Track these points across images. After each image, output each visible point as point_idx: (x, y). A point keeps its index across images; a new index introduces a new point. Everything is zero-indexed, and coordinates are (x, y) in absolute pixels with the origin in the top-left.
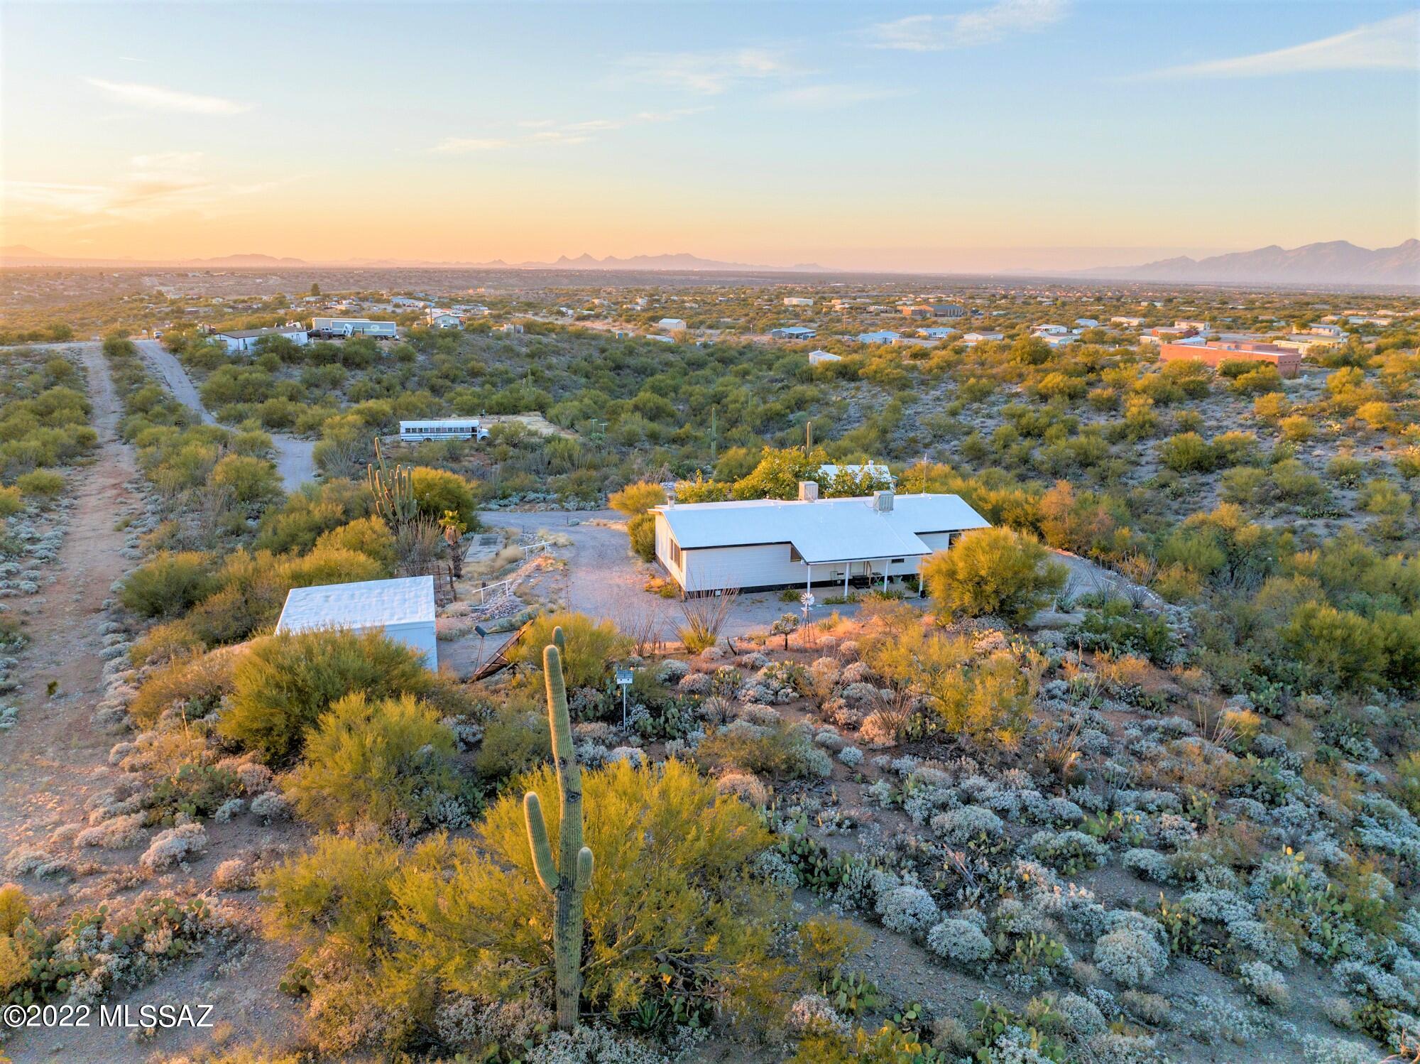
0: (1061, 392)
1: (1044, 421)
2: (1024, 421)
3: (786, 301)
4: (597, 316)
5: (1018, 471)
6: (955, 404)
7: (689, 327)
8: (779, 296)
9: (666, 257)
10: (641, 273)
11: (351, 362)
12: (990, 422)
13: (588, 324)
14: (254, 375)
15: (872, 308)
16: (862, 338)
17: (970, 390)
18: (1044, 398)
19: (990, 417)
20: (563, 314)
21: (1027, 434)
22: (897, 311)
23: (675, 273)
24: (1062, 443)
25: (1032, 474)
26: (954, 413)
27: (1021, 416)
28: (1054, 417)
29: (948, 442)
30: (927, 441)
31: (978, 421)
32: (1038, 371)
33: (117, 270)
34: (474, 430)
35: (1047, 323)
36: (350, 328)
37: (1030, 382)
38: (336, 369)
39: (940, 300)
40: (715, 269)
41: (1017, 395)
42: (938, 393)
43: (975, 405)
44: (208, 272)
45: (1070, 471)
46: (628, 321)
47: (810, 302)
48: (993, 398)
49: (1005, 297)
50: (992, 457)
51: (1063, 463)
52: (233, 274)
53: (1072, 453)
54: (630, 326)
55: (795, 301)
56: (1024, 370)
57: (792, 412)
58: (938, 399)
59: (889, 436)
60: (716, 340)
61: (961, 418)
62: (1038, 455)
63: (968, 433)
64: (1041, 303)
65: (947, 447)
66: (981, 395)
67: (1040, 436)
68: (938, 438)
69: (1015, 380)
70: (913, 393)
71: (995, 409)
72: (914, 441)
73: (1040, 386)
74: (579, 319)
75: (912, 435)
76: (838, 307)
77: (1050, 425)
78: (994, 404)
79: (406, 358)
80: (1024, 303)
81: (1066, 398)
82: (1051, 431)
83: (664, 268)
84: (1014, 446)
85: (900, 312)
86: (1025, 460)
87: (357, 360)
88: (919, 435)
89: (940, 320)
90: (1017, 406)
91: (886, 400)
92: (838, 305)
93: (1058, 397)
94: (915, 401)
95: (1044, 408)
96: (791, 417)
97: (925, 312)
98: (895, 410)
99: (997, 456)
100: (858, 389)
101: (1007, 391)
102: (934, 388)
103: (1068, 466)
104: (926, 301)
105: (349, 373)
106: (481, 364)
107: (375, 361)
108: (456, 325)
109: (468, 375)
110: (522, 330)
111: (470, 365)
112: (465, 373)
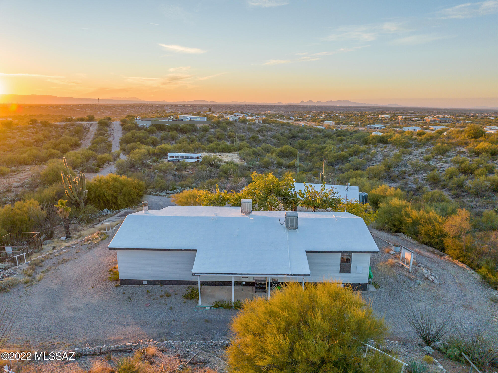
0: (487, 151)
1: (474, 165)
2: (463, 165)
3: (380, 116)
4: (303, 120)
5: (455, 192)
6: (430, 155)
7: (336, 124)
8: (378, 115)
9: (339, 101)
10: (328, 106)
11: (182, 131)
12: (446, 165)
13: (298, 122)
14: (141, 134)
15: (414, 119)
16: (404, 129)
17: (438, 149)
18: (477, 154)
19: (446, 162)
20: (291, 119)
21: (465, 172)
22: (424, 120)
23: (342, 107)
24: (482, 178)
25: (463, 194)
26: (428, 160)
27: (462, 163)
28: (481, 164)
29: (422, 174)
30: (410, 173)
31: (439, 164)
32: (476, 141)
33: (157, 104)
34: (198, 158)
35: (490, 125)
36: (189, 118)
37: (470, 146)
38: (174, 133)
39: (444, 117)
40: (357, 105)
41: (463, 152)
42: (423, 150)
43: (439, 157)
44: (184, 105)
45: (487, 193)
46: (313, 122)
47: (389, 116)
48: (450, 154)
49: (473, 116)
50: (443, 183)
51: (483, 189)
52: (192, 106)
53: (488, 184)
54: (313, 123)
55: (383, 116)
56: (468, 140)
57: (352, 156)
58: (422, 153)
59: (392, 169)
60: (344, 129)
61: (431, 163)
62: (469, 183)
63: (432, 170)
64: (489, 118)
65: (420, 176)
66: (443, 152)
67: (471, 173)
68: (416, 171)
69: (463, 145)
70: (410, 150)
71: (450, 159)
72: (404, 172)
73: (476, 148)
74: (296, 121)
75: (404, 169)
76: (400, 118)
77: (478, 168)
78: (450, 156)
79: (205, 130)
80: (481, 118)
81: (489, 154)
82: (477, 172)
83: (338, 105)
84: (455, 178)
85: (425, 120)
86: (460, 186)
87: (185, 130)
88: (407, 169)
89: (442, 124)
90: (462, 157)
91: (397, 152)
92: (400, 117)
93: (484, 154)
94: (411, 153)
95: (476, 159)
96: (350, 158)
97: (436, 121)
98: (398, 157)
99: (445, 183)
100: (385, 147)
101: (458, 150)
102: (421, 148)
103: (486, 191)
104: (438, 117)
105: (181, 135)
106: (233, 133)
107: (193, 131)
108: (236, 120)
109: (228, 137)
110: (261, 122)
111: (229, 133)
112: (227, 136)
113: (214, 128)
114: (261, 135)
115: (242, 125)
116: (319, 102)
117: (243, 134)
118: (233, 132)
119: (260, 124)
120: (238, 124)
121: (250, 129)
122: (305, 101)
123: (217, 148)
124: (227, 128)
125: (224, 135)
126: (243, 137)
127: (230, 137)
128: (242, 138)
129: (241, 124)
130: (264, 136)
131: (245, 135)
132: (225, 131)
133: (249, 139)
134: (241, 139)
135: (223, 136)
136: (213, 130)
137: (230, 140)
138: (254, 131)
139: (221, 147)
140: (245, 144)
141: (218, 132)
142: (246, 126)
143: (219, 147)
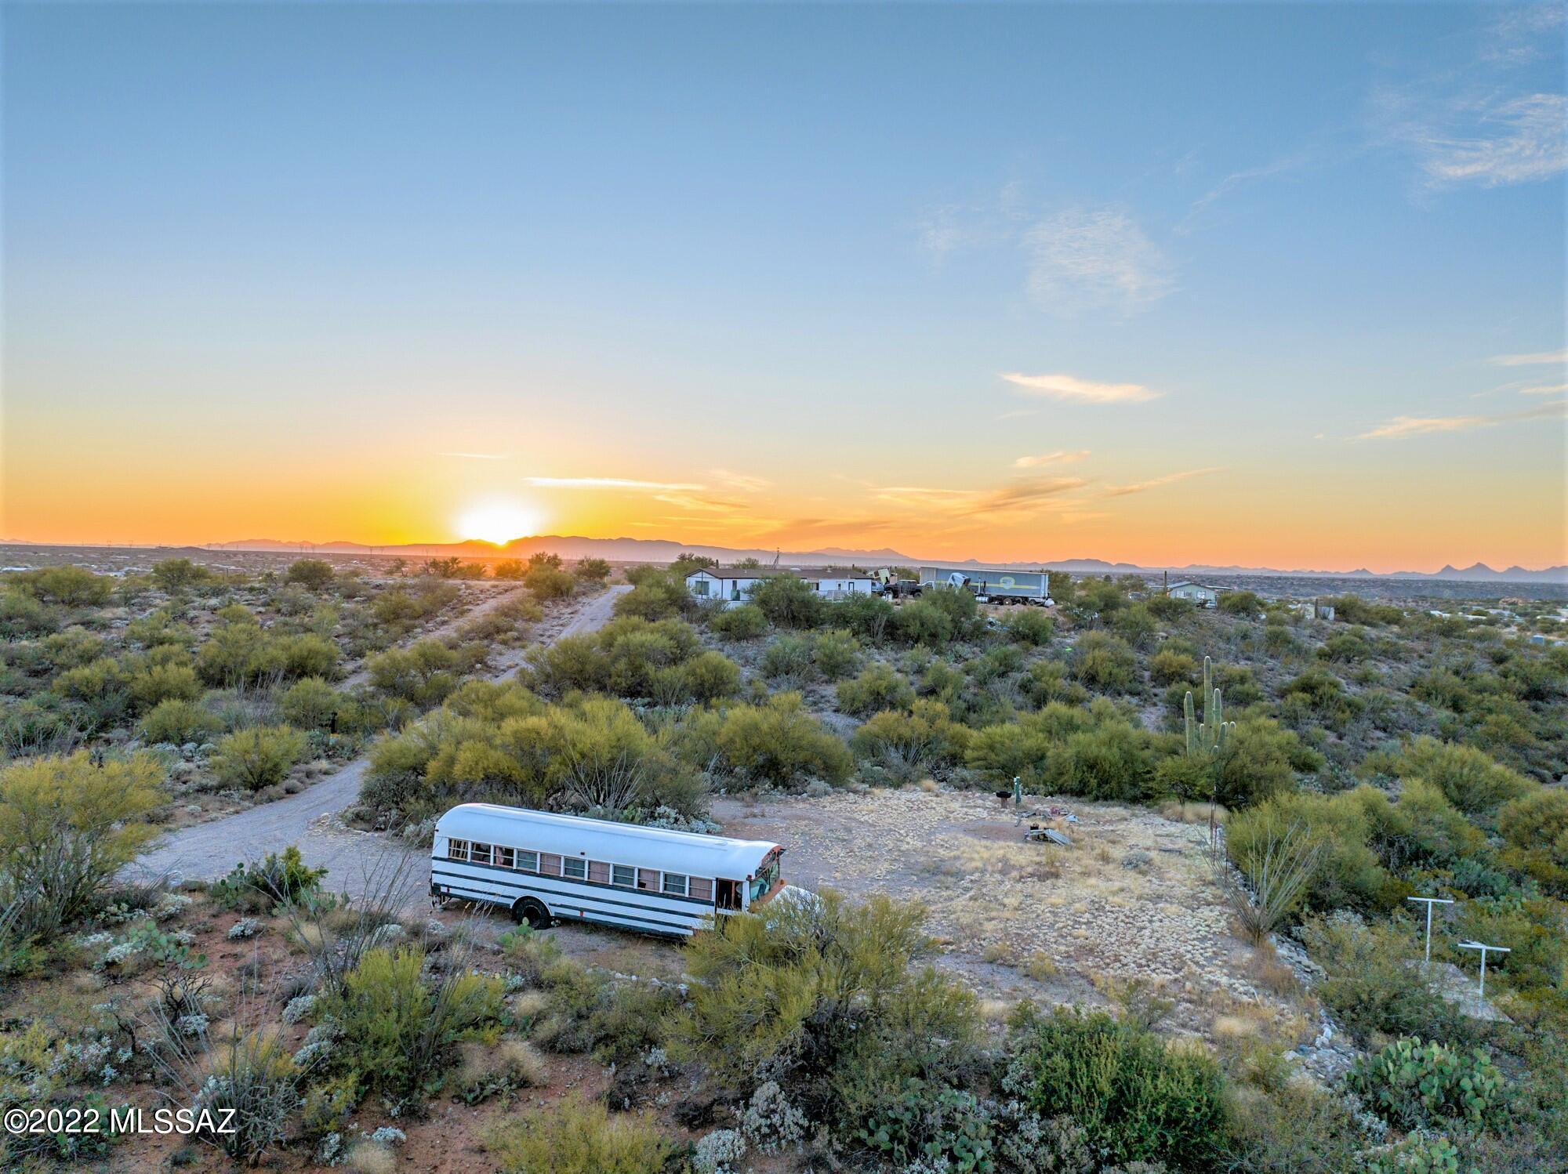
36: (960, 578)
105: (892, 655)
106: (1183, 658)
107: (960, 636)
108: (1206, 602)
109: (1153, 679)
110: (1332, 615)
111: (1159, 658)
112: (1147, 674)
113: (1079, 625)
114: (1346, 677)
115: (1235, 624)
116: (1516, 570)
117: (1243, 667)
118: (1186, 650)
119: (1325, 623)
120: (1214, 618)
121: (1277, 641)
122: (1459, 566)
123: (1038, 759)
124: (1150, 629)
125: (1129, 662)
126: (1243, 680)
127: (1164, 677)
128: (1238, 687)
129: (1228, 618)
130: (1364, 681)
131: (1255, 673)
132: (1142, 647)
133: (1283, 694)
134: (1238, 697)
135: (1122, 673)
136: (1072, 640)
137: (1163, 691)
138: (1299, 652)
139: (1069, 753)
140: (1272, 733)
141: (1097, 645)
142: (1259, 627)
143: (1055, 751)
